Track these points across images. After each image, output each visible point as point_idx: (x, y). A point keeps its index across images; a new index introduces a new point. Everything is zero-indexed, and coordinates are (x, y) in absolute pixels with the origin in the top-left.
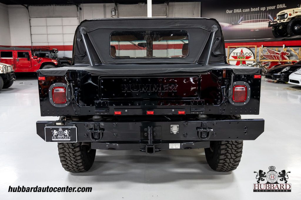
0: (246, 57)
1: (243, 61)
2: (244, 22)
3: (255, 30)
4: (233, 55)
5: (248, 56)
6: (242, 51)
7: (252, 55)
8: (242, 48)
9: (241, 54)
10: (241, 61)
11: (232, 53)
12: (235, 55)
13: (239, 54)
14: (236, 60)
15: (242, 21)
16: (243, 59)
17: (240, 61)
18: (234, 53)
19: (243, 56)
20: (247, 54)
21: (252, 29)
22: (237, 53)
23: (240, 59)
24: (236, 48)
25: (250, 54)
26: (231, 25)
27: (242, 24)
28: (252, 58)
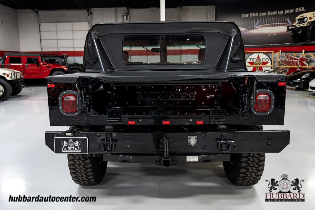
0: (263, 63)
2: (260, 27)
4: (249, 61)
5: (265, 62)
6: (258, 57)
7: (270, 61)
8: (258, 54)
9: (258, 60)
10: (258, 67)
11: (248, 59)
12: (251, 61)
13: (255, 60)
14: (252, 66)
15: (258, 25)
16: (260, 65)
17: (256, 67)
18: (250, 59)
19: (260, 62)
20: (264, 60)
21: (269, 34)
22: (253, 59)
23: (256, 65)
24: (252, 53)
25: (267, 60)
26: (247, 29)
27: (258, 28)
28: (269, 64)
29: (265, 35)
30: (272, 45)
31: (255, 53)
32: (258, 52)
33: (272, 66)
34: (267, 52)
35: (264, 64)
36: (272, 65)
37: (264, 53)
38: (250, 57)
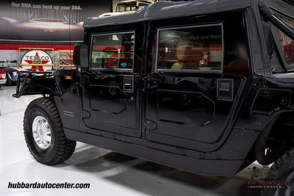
0: (42, 61)
1: (39, 66)
2: (34, 20)
3: (49, 30)
4: (26, 59)
5: (45, 60)
6: (37, 54)
7: (50, 59)
8: (37, 51)
9: (37, 58)
10: (37, 66)
11: (25, 56)
12: (29, 59)
13: (33, 58)
14: (31, 64)
15: (31, 19)
16: (39, 63)
17: (35, 66)
18: (27, 57)
19: (39, 60)
20: (43, 58)
21: (46, 30)
22: (31, 57)
23: (35, 63)
24: (28, 51)
25: (47, 58)
26: (19, 21)
27: (33, 21)
28: (50, 63)
29: (42, 31)
30: (49, 41)
31: (31, 50)
32: (37, 49)
33: (53, 65)
34: (45, 50)
35: (45, 62)
36: (53, 63)
37: (42, 50)
38: (27, 55)
